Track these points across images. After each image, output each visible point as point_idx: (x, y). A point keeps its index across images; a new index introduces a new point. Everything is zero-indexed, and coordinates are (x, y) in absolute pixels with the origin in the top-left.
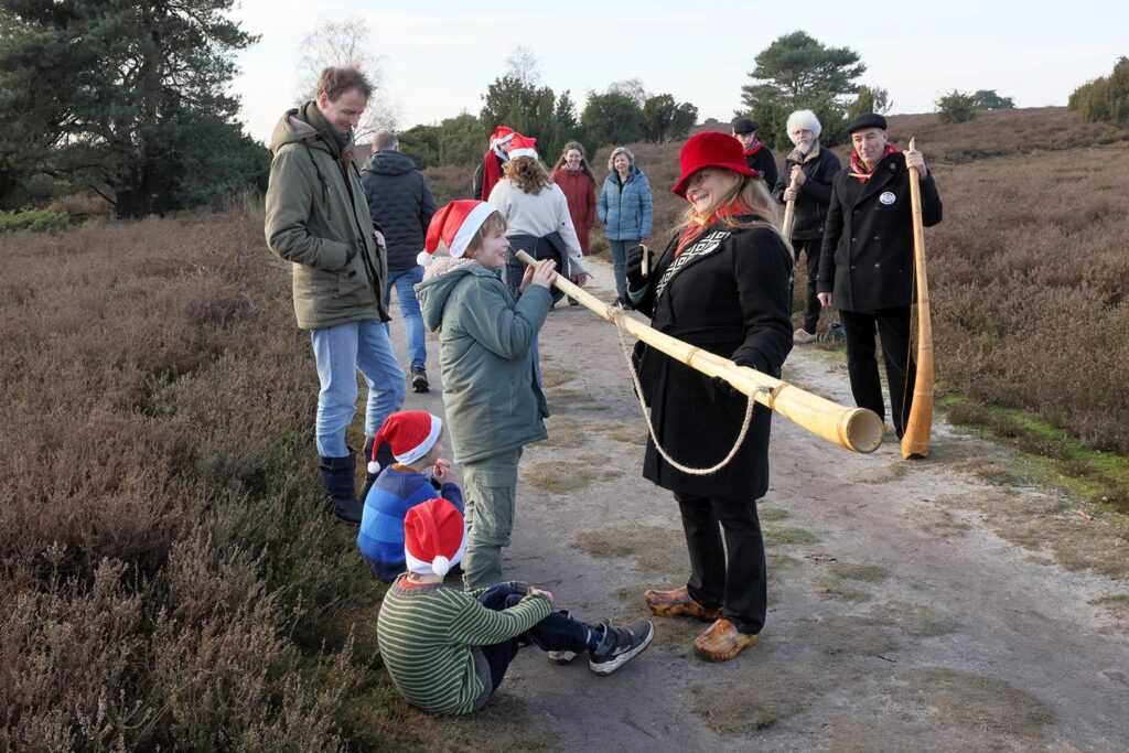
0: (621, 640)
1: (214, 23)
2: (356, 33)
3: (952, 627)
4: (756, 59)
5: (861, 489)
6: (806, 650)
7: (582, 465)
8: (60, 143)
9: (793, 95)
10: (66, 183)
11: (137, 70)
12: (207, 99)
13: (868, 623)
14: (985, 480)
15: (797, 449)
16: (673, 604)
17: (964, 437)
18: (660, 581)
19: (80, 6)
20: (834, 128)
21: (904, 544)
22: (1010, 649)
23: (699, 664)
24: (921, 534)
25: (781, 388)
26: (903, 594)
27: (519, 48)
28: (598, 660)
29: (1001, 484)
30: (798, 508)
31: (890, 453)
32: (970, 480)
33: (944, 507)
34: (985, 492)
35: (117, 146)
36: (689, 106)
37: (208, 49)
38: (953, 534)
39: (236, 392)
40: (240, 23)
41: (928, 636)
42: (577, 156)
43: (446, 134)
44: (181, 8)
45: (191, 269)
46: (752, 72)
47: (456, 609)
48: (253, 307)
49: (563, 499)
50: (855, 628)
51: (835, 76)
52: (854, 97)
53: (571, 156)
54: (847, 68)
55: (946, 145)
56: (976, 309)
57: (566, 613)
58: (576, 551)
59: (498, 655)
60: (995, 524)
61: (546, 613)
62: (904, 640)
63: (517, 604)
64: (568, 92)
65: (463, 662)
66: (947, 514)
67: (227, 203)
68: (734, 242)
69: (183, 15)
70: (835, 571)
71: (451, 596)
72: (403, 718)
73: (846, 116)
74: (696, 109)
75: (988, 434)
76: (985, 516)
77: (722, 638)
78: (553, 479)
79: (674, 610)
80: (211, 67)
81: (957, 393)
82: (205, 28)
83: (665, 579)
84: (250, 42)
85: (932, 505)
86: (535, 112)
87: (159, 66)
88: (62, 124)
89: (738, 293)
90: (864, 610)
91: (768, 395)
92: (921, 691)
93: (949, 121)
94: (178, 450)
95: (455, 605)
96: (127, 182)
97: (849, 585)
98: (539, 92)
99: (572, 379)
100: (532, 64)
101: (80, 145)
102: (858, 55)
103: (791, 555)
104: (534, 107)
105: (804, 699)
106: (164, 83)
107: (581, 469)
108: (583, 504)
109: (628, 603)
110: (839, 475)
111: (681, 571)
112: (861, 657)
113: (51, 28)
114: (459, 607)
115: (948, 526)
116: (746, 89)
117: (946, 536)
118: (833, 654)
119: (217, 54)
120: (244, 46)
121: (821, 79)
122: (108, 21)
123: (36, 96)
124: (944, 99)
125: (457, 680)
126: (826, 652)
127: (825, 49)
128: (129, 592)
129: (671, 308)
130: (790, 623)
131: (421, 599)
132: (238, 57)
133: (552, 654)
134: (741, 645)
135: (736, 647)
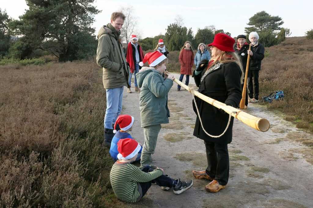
0: (183, 184)
1: (89, 7)
2: (130, 10)
3: (289, 188)
4: (249, 19)
5: (266, 146)
6: (241, 191)
7: (181, 135)
8: (45, 40)
9: (260, 30)
10: (46, 52)
11: (67, 20)
12: (86, 29)
13: (261, 185)
14: (305, 145)
15: (248, 133)
16: (201, 175)
17: (300, 132)
18: (199, 169)
19: (51, 2)
20: (272, 40)
21: (277, 162)
22: (306, 195)
23: (206, 193)
24: (282, 160)
25: (239, 112)
26: (274, 177)
27: (178, 15)
28: (176, 190)
29: (310, 146)
30: (245, 150)
31: (276, 136)
32: (301, 144)
33: (291, 152)
34: (305, 148)
35: (60, 41)
36: (228, 33)
37: (87, 14)
38: (292, 160)
39: (82, 109)
40: (96, 7)
41: (279, 189)
42: (189, 45)
43: (155, 40)
44: (80, 2)
45: (76, 76)
46: (248, 23)
47: (133, 170)
48: (91, 87)
49: (174, 144)
50: (257, 186)
51: (274, 25)
52: (279, 31)
53: (187, 45)
54: (278, 22)
55: (308, 46)
56: (310, 94)
57: (167, 175)
58: (175, 159)
59: (145, 186)
60: (306, 158)
61: (161, 175)
62: (272, 190)
63: (152, 171)
64: (191, 28)
65: (133, 187)
66: (292, 154)
67: (89, 58)
68: (224, 66)
69: (80, 4)
70: (253, 169)
71: (131, 166)
72: (115, 203)
73: (276, 37)
74: (230, 34)
75: (308, 131)
76: (304, 155)
77: (214, 186)
78: (172, 138)
79: (201, 177)
80: (87, 19)
81: (300, 119)
82: (86, 8)
83: (200, 168)
84: (98, 12)
85: (287, 151)
86: (181, 34)
87: (73, 19)
88: (45, 35)
89: (225, 81)
90: (261, 181)
91: (235, 114)
92: (275, 206)
93: (309, 39)
94: (62, 124)
95: (132, 169)
96: (62, 51)
97: (257, 173)
98: (183, 28)
99: (182, 110)
100: (182, 20)
101: (50, 41)
102: (281, 18)
103: (241, 163)
104: (181, 33)
105: (238, 205)
106: (74, 24)
107: (181, 136)
108: (180, 146)
109: (188, 174)
110: (259, 141)
111: (205, 166)
112: (257, 194)
113: (43, 7)
114: (133, 169)
115: (291, 158)
116: (246, 28)
117: (290, 160)
118: (249, 193)
119: (89, 15)
120: (97, 13)
121: (269, 25)
122: (59, 6)
123: (38, 27)
124: (308, 32)
125: (131, 192)
126: (246, 192)
127: (271, 16)
128: (39, 161)
129: (205, 85)
130: (237, 183)
131: (122, 167)
132: (95, 16)
133: (162, 188)
134: (220, 188)
135: (218, 188)
